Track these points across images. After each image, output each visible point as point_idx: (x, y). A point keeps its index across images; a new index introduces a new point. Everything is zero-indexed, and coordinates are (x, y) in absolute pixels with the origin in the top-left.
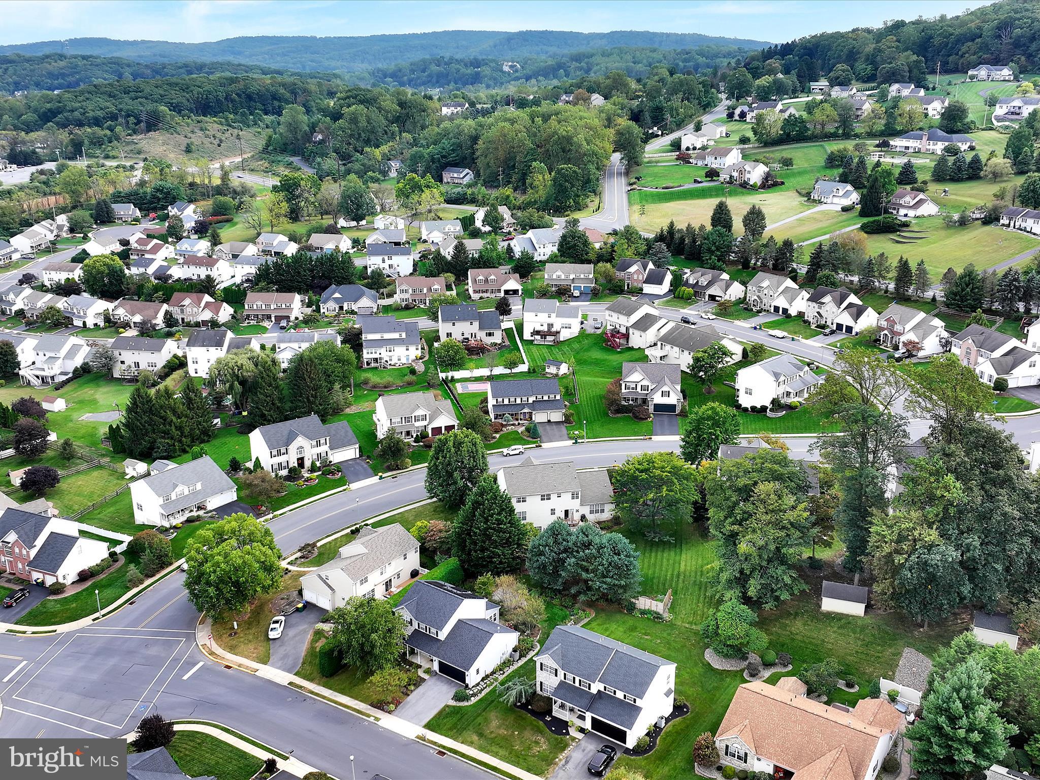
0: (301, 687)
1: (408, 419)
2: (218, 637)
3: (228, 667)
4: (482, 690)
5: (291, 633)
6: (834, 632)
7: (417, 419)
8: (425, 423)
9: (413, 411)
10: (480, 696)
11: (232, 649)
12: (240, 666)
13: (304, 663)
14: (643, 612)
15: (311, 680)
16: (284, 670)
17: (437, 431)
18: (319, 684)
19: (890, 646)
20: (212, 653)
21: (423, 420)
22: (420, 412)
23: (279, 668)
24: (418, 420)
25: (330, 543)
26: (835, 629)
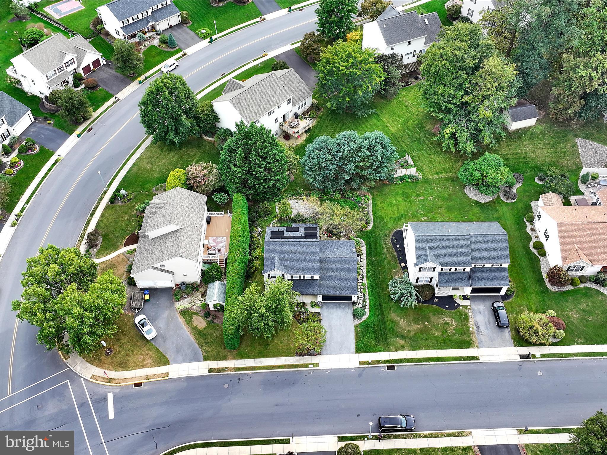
0: (223, 369)
1: (60, 69)
2: (97, 362)
3: (139, 385)
4: (364, 299)
5: (162, 323)
6: (529, 144)
7: (67, 65)
8: (75, 66)
9: (62, 58)
10: (368, 304)
11: (123, 366)
12: (147, 378)
13: (201, 346)
14: (401, 178)
15: (224, 358)
16: (191, 361)
17: (87, 69)
18: (234, 358)
19: (567, 141)
20: (110, 380)
21: (72, 64)
22: (68, 58)
23: (184, 361)
24: (69, 66)
25: (100, 221)
26: (528, 141)
